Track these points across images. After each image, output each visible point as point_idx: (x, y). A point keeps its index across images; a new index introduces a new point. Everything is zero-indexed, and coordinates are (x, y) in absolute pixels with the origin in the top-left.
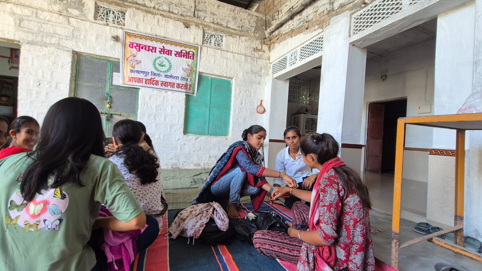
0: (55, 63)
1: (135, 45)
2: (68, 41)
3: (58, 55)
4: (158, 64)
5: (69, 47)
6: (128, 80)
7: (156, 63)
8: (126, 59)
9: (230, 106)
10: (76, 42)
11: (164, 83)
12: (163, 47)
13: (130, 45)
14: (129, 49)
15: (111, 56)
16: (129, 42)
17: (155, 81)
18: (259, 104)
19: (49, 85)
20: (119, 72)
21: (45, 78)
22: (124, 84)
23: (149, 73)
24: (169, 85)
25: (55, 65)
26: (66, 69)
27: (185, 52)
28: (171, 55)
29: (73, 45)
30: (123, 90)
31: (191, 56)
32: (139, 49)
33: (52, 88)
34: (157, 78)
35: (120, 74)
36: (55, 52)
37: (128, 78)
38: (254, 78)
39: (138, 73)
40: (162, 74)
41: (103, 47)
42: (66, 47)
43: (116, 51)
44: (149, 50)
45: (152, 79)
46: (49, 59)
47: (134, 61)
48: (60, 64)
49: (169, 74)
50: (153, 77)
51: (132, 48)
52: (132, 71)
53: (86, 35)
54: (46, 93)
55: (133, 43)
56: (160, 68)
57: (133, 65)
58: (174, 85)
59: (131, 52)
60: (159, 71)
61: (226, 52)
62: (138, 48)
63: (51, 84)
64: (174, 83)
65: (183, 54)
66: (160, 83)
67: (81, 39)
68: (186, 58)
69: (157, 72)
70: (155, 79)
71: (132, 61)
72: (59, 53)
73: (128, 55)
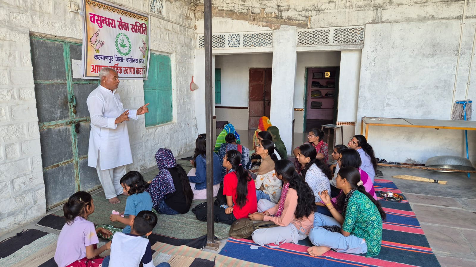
0: (10, 55)
1: (96, 18)
2: (21, 15)
3: (12, 41)
4: (120, 44)
5: (23, 25)
6: (92, 70)
7: (118, 43)
8: (89, 40)
9: (171, 86)
10: (31, 16)
11: (126, 69)
12: (120, 19)
13: (91, 17)
14: (91, 24)
15: (73, 37)
16: (90, 14)
17: (118, 68)
18: (191, 81)
19: (10, 94)
20: (81, 60)
21: (3, 84)
22: (86, 76)
23: (112, 57)
24: (130, 72)
25: (11, 58)
26: (25, 64)
27: (139, 25)
28: (128, 30)
29: (28, 22)
30: (84, 84)
31: (144, 30)
32: (101, 25)
33: (14, 98)
34: (121, 64)
35: (82, 62)
36: (8, 36)
37: (92, 67)
38: (186, 52)
39: (103, 59)
40: (125, 57)
41: (63, 23)
42: (21, 26)
43: (78, 27)
44: (109, 25)
45: (116, 66)
46: (2, 49)
47: (97, 42)
48: (17, 56)
49: (129, 57)
50: (117, 62)
51: (94, 22)
52: (96, 57)
53: (42, 3)
54: (10, 110)
55: (94, 15)
56: (121, 49)
57: (97, 48)
58: (134, 70)
59: (93, 29)
60: (121, 53)
61: (167, 22)
62: (99, 22)
63: (12, 92)
64: (135, 68)
65: (138, 27)
66: (123, 69)
67: (36, 11)
68: (141, 33)
69: (120, 56)
70: (119, 66)
71: (95, 42)
72: (13, 38)
73: (91, 34)
